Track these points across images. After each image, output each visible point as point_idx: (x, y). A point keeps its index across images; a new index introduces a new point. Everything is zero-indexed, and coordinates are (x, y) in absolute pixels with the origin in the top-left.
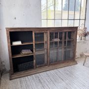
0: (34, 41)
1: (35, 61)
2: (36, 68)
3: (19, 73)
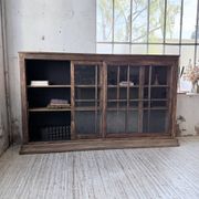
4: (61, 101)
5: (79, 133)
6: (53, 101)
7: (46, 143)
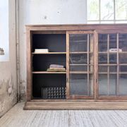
1: (68, 84)
2: (71, 98)
3: (39, 101)
4: (58, 66)
5: (73, 93)
6: (51, 65)
7: (45, 101)
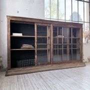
0: (36, 34)
